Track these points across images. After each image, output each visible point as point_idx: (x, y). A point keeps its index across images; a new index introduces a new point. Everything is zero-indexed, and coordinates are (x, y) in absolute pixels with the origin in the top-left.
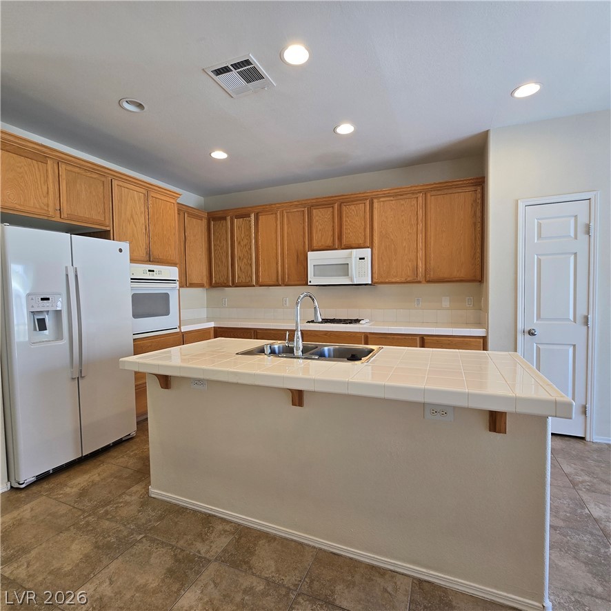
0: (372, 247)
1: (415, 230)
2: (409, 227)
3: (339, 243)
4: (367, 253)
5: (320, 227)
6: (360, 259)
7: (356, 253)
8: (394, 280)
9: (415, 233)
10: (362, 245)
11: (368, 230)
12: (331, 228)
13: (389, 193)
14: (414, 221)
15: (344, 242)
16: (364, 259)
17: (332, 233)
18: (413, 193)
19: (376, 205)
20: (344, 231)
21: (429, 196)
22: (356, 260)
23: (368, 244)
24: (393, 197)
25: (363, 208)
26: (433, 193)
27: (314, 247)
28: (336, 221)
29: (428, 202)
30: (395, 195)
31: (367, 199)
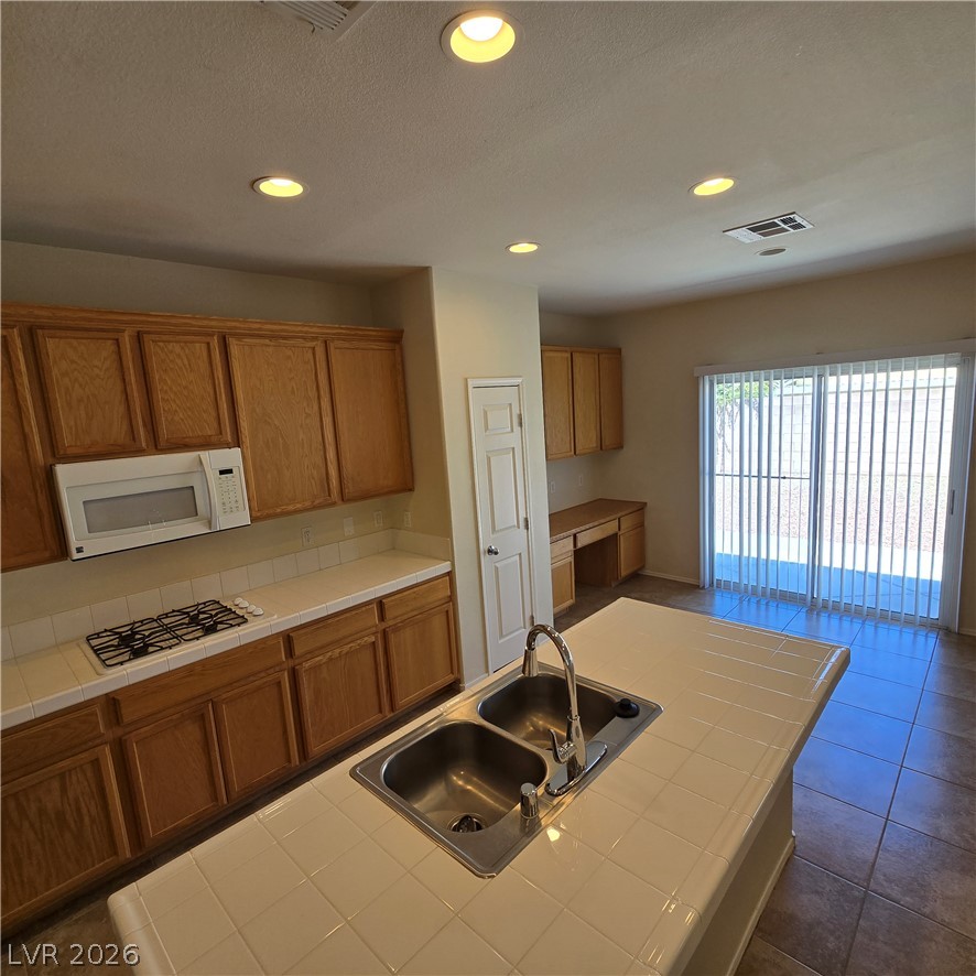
0: (238, 443)
1: (316, 407)
2: (305, 404)
3: (148, 434)
4: (232, 457)
5: (77, 392)
6: (222, 472)
7: (215, 459)
8: (291, 508)
9: (318, 414)
10: (214, 439)
11: (224, 406)
13: (260, 329)
14: (312, 393)
15: (164, 432)
16: (230, 471)
17: (122, 409)
18: (304, 339)
19: (235, 350)
20: (160, 406)
21: (332, 346)
22: (213, 475)
23: (229, 438)
24: (271, 337)
25: (205, 354)
26: (339, 343)
27: (69, 451)
28: (132, 377)
29: (333, 360)
30: (273, 337)
31: (212, 335)
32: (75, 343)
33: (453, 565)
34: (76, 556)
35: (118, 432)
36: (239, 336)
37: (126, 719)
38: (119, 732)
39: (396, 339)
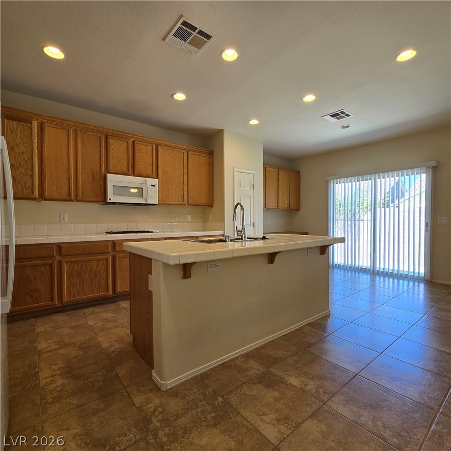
0: (157, 178)
1: (182, 172)
2: (179, 170)
3: (132, 171)
4: (155, 181)
5: (115, 155)
6: (152, 186)
7: (150, 181)
8: (171, 203)
10: (150, 176)
12: (126, 158)
14: (182, 167)
15: (137, 171)
16: (154, 186)
17: (126, 162)
18: (181, 149)
19: (160, 150)
20: (137, 163)
21: (189, 153)
22: (149, 186)
23: (155, 176)
24: (171, 147)
25: (151, 149)
26: (191, 152)
27: (111, 171)
28: (130, 153)
29: (189, 157)
30: (172, 147)
31: (154, 144)
32: (117, 141)
33: (224, 232)
34: (109, 201)
35: (124, 168)
36: (162, 146)
37: (117, 250)
38: (114, 253)
39: (211, 154)
